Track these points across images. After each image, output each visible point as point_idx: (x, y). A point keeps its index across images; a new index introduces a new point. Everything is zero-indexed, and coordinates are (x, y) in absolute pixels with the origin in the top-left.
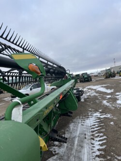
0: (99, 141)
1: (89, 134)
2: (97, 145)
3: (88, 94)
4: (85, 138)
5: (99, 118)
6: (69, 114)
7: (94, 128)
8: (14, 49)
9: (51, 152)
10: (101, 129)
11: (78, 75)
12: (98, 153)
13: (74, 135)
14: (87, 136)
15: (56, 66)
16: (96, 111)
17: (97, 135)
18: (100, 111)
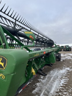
0: (64, 80)
1: (60, 77)
2: (63, 82)
3: (66, 58)
4: (57, 78)
5: (68, 71)
6: (51, 65)
7: (63, 75)
8: (26, 29)
9: (39, 81)
10: (67, 75)
11: (63, 47)
12: (62, 85)
13: (52, 76)
14: (58, 77)
15: (48, 39)
16: (68, 67)
17: (64, 78)
18: (70, 67)
